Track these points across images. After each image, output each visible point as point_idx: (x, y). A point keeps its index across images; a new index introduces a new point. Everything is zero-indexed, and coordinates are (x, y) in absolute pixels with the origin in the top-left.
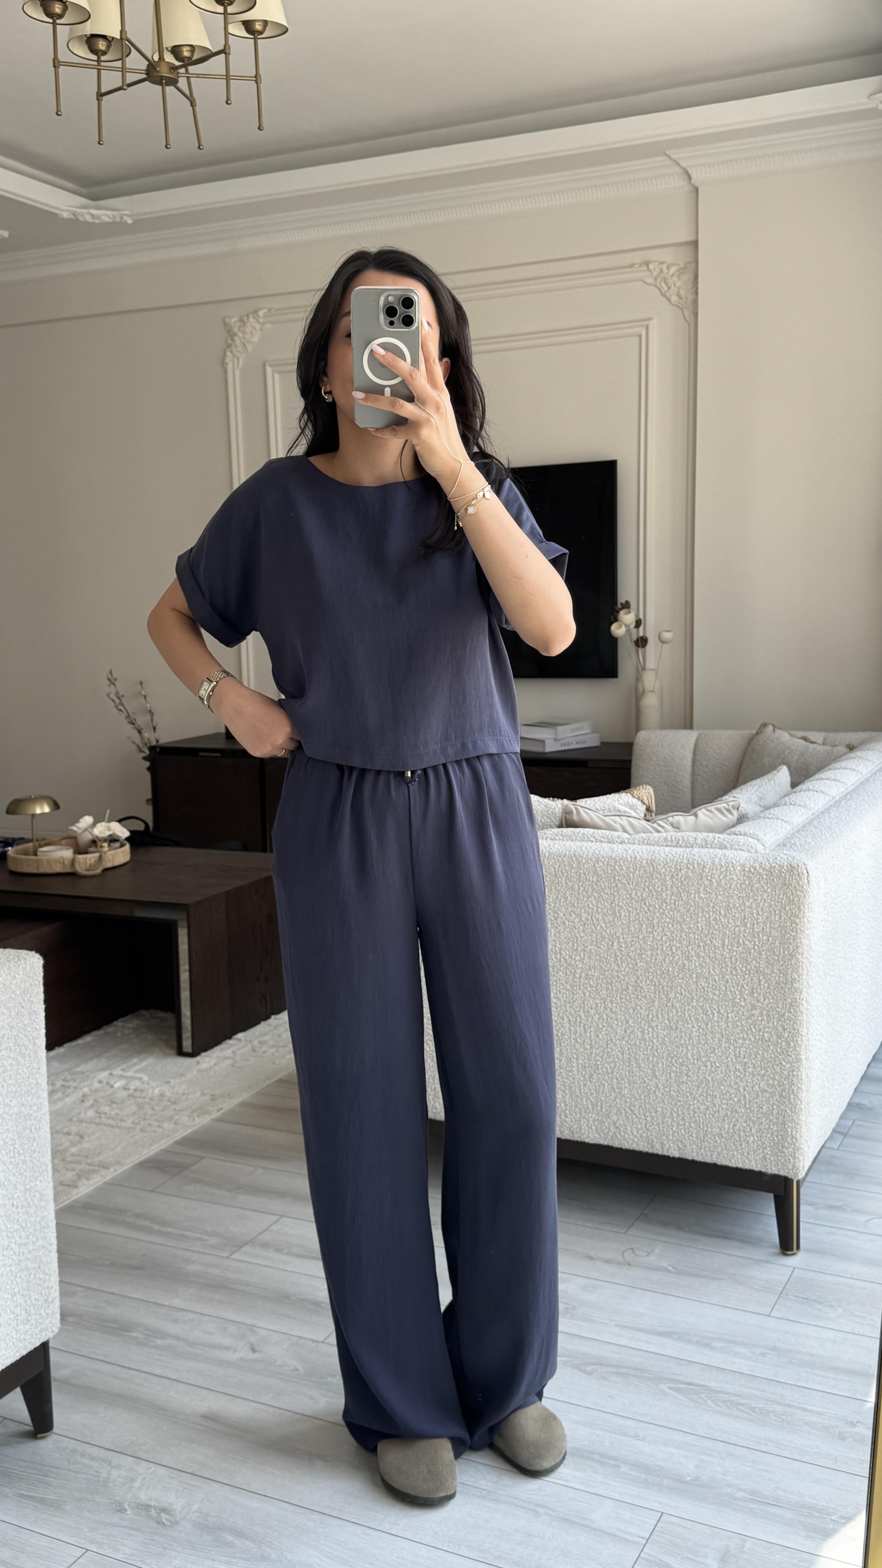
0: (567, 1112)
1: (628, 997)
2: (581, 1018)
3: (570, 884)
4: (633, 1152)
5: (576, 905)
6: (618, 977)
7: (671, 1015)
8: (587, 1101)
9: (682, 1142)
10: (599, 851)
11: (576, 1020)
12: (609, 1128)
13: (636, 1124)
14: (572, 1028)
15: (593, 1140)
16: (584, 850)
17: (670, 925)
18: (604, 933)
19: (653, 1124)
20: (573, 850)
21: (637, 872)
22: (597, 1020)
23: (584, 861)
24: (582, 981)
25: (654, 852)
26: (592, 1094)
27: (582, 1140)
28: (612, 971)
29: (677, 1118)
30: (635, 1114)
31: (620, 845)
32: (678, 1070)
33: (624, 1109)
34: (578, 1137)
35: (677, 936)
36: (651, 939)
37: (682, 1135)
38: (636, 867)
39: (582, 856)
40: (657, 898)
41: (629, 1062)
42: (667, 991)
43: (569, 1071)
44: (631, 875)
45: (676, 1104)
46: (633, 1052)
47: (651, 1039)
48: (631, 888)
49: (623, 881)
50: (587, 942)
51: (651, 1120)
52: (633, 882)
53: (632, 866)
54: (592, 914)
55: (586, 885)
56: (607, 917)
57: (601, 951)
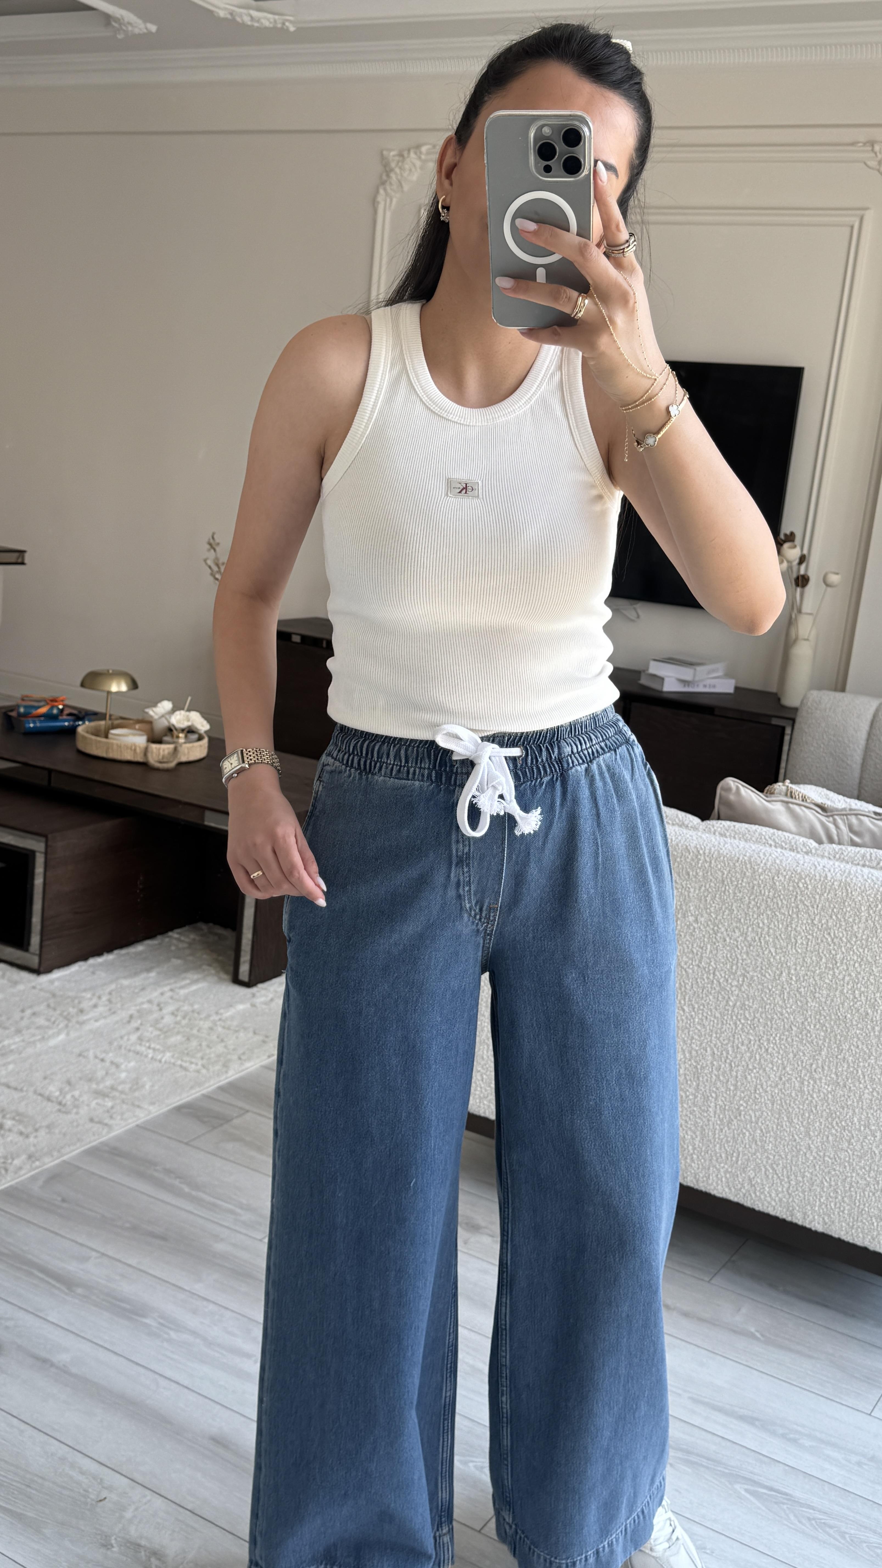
0: (695, 1156)
1: (789, 1040)
2: (728, 1053)
3: (740, 895)
4: (767, 1216)
5: (742, 920)
6: (782, 1014)
7: (840, 1069)
8: (720, 1148)
9: (829, 1216)
10: (781, 861)
11: (722, 1054)
12: (742, 1184)
13: (777, 1186)
14: (715, 1063)
15: (722, 1193)
16: (762, 856)
17: (857, 965)
18: (772, 960)
19: (797, 1190)
20: (748, 855)
21: (825, 895)
22: (747, 1059)
23: (760, 870)
24: (736, 1010)
25: (850, 873)
26: (728, 1142)
27: (708, 1191)
28: (775, 1005)
29: (828, 1189)
30: (777, 1175)
31: (806, 857)
32: (838, 1134)
33: (765, 1167)
34: (704, 1186)
35: (863, 978)
36: (830, 977)
37: (831, 1209)
38: (825, 888)
39: (759, 864)
40: (846, 930)
41: (779, 1113)
42: (840, 1041)
43: (704, 1111)
44: (817, 897)
45: (829, 1172)
46: (785, 1102)
47: (811, 1092)
48: (814, 913)
49: (806, 902)
50: (749, 967)
51: (796, 1184)
52: (818, 906)
53: (819, 887)
54: (761, 934)
55: (758, 899)
56: (779, 941)
57: (765, 979)
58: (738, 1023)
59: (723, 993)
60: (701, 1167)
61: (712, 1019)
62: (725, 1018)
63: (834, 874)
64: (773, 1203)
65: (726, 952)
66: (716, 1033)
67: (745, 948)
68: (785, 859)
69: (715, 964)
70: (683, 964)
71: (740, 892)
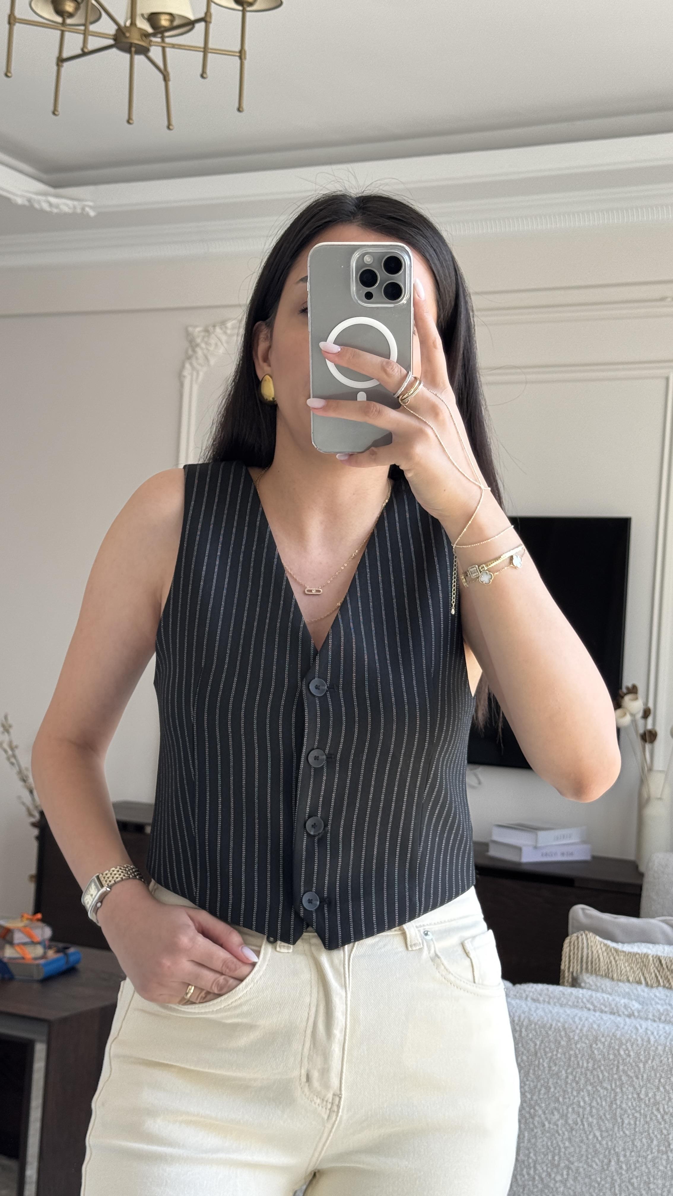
5: (561, 1099)
10: (599, 1026)
16: (578, 1022)
18: (598, 1146)
21: (650, 1062)
23: (576, 1038)
31: (627, 1020)
36: (664, 1162)
39: (574, 1031)
44: (641, 1065)
48: (639, 1084)
49: (629, 1073)
50: (573, 1156)
52: (642, 1077)
53: (642, 1053)
54: (583, 1115)
55: (576, 1073)
56: (604, 1122)
57: (593, 1171)
63: (657, 1037)
65: (545, 1139)
67: (566, 1133)
68: (602, 1023)
69: (535, 1155)
71: (555, 1065)
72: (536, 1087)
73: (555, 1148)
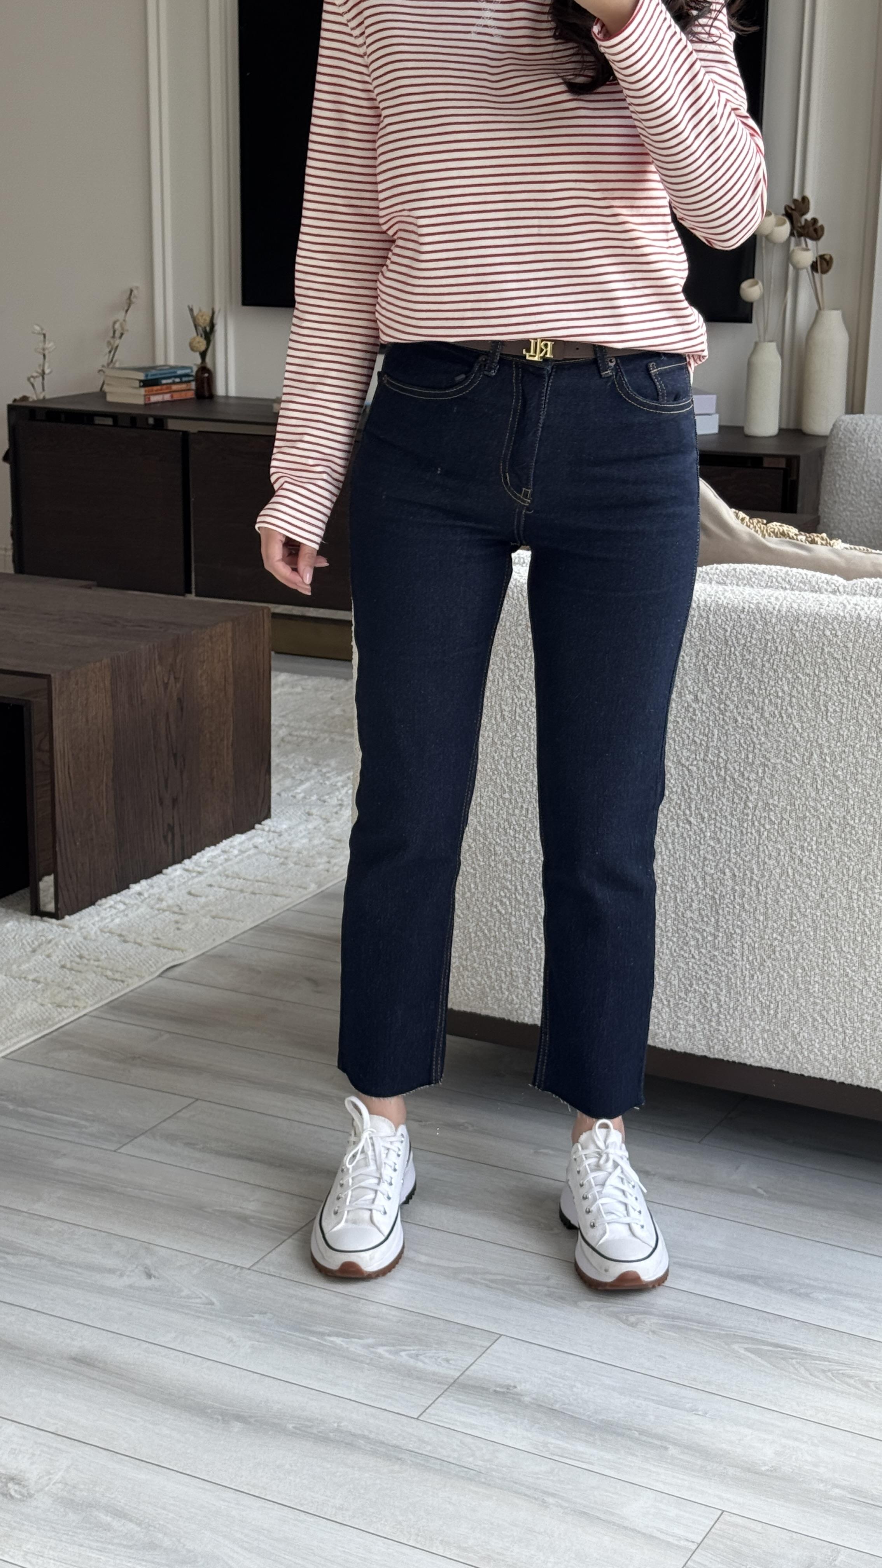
0: (722, 1016)
1: (829, 842)
2: (752, 873)
3: (751, 657)
4: (820, 1081)
5: (756, 691)
6: (816, 811)
8: (753, 1001)
10: (799, 605)
11: (745, 874)
12: (785, 1044)
13: (829, 1039)
14: (737, 888)
15: (760, 1061)
16: (775, 603)
18: (798, 738)
19: (855, 1040)
20: (755, 602)
21: (861, 641)
22: (777, 876)
23: (774, 620)
24: (757, 812)
26: (762, 990)
27: (742, 1061)
28: (807, 799)
30: (829, 1024)
31: (833, 598)
33: (812, 1016)
34: (737, 1055)
36: (875, 750)
38: (859, 632)
39: (772, 613)
41: (825, 944)
43: (728, 954)
44: (850, 645)
46: (832, 928)
47: (862, 908)
48: (847, 668)
49: (835, 655)
50: (770, 752)
51: (854, 1032)
52: (852, 657)
53: (851, 631)
54: (782, 706)
55: (774, 660)
56: (805, 713)
57: (792, 766)
58: (762, 829)
59: (739, 792)
60: (730, 1030)
61: (729, 829)
62: (745, 825)
63: (869, 612)
64: (826, 1063)
65: (738, 736)
66: (735, 848)
67: (762, 728)
68: (804, 603)
69: (726, 754)
70: (683, 761)
71: (750, 652)
72: (726, 679)
73: (749, 746)
